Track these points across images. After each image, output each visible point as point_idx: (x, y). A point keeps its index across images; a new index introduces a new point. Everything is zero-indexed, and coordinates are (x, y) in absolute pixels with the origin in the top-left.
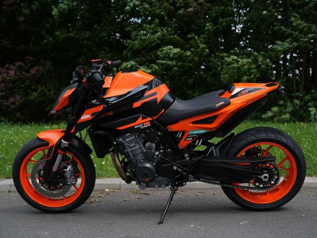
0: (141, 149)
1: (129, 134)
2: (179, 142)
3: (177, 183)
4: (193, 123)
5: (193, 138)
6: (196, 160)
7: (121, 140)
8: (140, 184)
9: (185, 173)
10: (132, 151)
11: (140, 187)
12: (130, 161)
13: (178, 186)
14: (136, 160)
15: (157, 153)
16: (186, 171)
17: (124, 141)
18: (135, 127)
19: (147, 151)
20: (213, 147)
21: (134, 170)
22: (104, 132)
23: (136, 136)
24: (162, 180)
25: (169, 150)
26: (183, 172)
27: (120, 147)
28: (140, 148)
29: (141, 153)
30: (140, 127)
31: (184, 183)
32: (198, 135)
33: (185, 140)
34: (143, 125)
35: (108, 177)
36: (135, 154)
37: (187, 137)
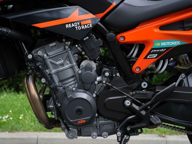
0: (74, 70)
1: (54, 44)
2: (134, 62)
3: (128, 129)
4: (162, 28)
5: (159, 54)
6: (162, 91)
7: (40, 53)
8: (69, 130)
9: (143, 113)
10: (57, 73)
11: (67, 135)
12: (55, 90)
13: (129, 134)
14: (64, 88)
15: (99, 78)
16: (145, 109)
17: (45, 55)
18: (67, 26)
19: (84, 73)
20: (183, 75)
21: (59, 105)
22: (10, 31)
23: (67, 47)
24: (103, 124)
25: (118, 74)
26: (141, 110)
27: (38, 64)
28: (72, 67)
29: (72, 77)
30: (74, 27)
31: (139, 130)
32: (167, 48)
33: (146, 58)
34: (80, 25)
35: (24, 131)
36: (62, 78)
37: (150, 53)
